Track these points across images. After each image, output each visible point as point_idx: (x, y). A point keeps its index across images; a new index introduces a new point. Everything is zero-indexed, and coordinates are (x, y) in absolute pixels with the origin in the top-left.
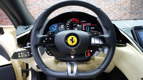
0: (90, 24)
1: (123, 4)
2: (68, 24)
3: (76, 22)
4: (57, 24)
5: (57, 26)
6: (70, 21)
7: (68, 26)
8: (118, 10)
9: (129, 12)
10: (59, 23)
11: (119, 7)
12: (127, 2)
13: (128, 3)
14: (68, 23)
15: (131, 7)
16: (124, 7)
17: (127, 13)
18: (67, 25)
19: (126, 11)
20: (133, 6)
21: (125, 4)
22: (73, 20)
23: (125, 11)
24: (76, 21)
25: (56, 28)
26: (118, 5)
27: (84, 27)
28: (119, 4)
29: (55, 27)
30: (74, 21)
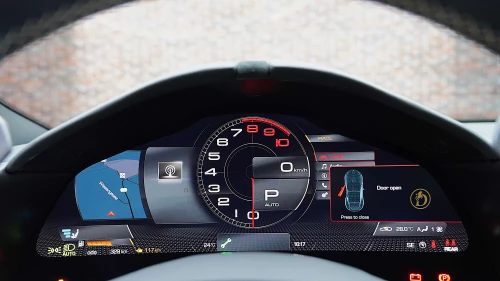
0: (371, 156)
2: (214, 156)
3: (271, 141)
4: (138, 154)
5: (135, 171)
6: (228, 134)
7: (212, 172)
9: (449, 82)
10: (150, 150)
11: (416, 63)
14: (214, 148)
15: (457, 63)
16: (434, 62)
17: (444, 82)
18: (209, 165)
20: (463, 59)
22: (253, 130)
24: (269, 133)
25: (123, 183)
26: (412, 56)
27: (324, 176)
28: (416, 52)
29: (122, 175)
30: (259, 136)
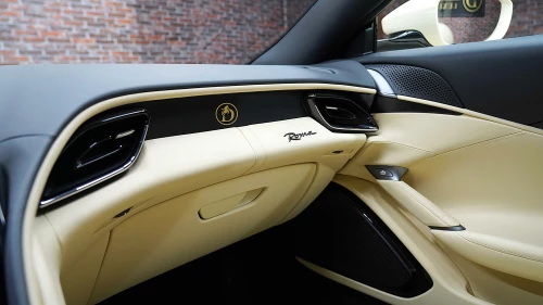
1: (111, 22)
8: (93, 42)
12: (123, 16)
13: (126, 19)
19: (124, 47)
21: (116, 20)
23: (121, 49)
